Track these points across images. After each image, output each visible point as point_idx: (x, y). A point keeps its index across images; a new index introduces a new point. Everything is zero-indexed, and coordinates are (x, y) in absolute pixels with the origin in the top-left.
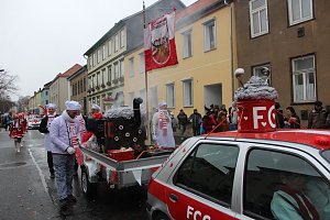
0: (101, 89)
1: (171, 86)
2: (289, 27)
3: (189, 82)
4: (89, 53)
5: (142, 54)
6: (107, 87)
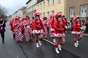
0: (30, 13)
3: (53, 12)
4: (27, 3)
5: (41, 4)
6: (32, 13)
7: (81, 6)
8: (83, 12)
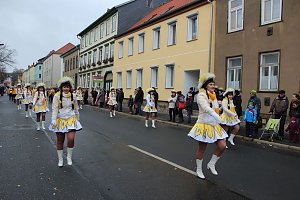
0: (92, 67)
1: (156, 69)
2: (260, 26)
3: (171, 67)
4: (82, 34)
5: (131, 39)
6: (97, 66)
7: (260, 53)
8: (266, 74)
